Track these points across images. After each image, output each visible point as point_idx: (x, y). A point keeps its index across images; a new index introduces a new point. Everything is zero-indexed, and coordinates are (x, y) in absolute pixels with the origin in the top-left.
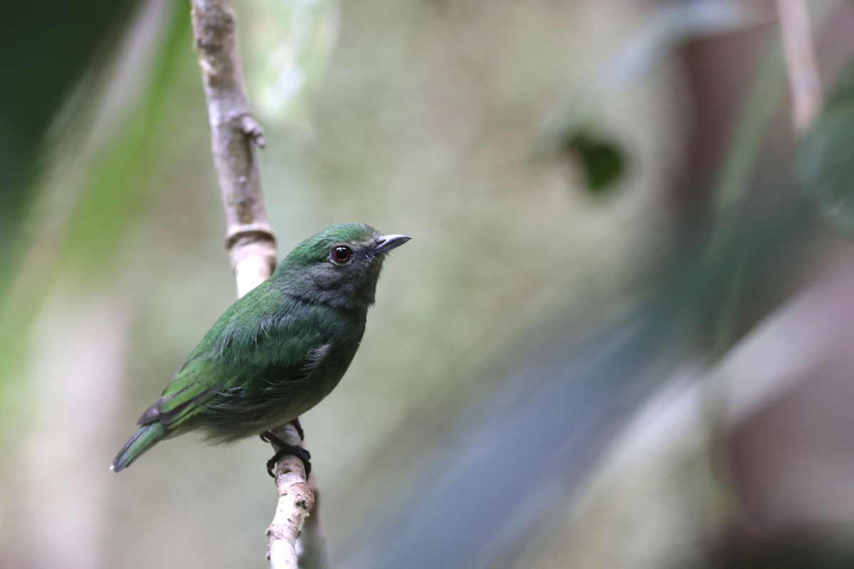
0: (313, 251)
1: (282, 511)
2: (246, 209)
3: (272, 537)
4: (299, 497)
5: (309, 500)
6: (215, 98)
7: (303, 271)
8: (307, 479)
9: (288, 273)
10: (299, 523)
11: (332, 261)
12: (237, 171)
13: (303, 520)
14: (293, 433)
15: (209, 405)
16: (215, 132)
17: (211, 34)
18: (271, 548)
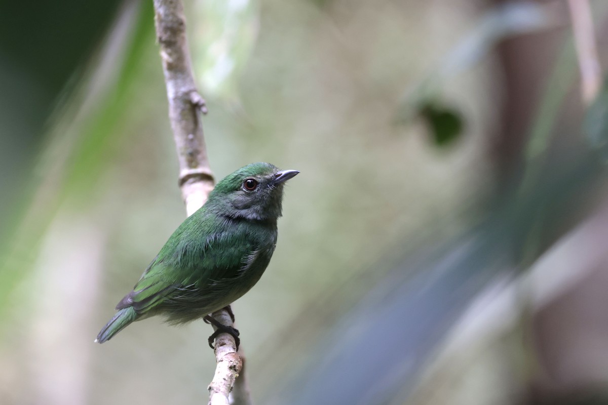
0: (231, 183)
1: (219, 372)
2: (193, 158)
3: (212, 391)
4: (232, 363)
5: (238, 365)
6: (171, 78)
7: (225, 197)
8: (237, 351)
9: (215, 199)
10: (231, 381)
11: (244, 190)
12: (187, 131)
13: (234, 379)
14: (227, 317)
15: (170, 297)
16: (171, 103)
17: (169, 33)
18: (212, 399)
